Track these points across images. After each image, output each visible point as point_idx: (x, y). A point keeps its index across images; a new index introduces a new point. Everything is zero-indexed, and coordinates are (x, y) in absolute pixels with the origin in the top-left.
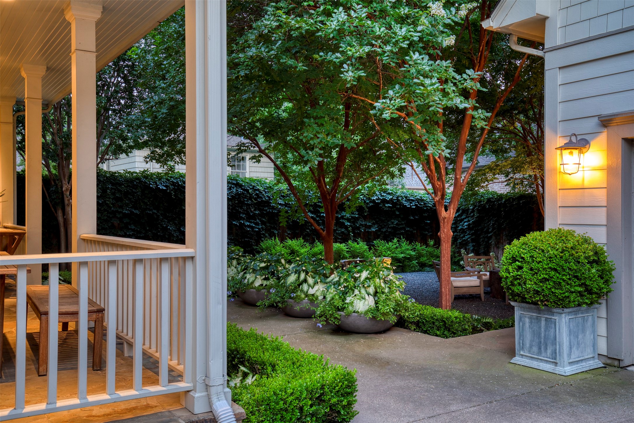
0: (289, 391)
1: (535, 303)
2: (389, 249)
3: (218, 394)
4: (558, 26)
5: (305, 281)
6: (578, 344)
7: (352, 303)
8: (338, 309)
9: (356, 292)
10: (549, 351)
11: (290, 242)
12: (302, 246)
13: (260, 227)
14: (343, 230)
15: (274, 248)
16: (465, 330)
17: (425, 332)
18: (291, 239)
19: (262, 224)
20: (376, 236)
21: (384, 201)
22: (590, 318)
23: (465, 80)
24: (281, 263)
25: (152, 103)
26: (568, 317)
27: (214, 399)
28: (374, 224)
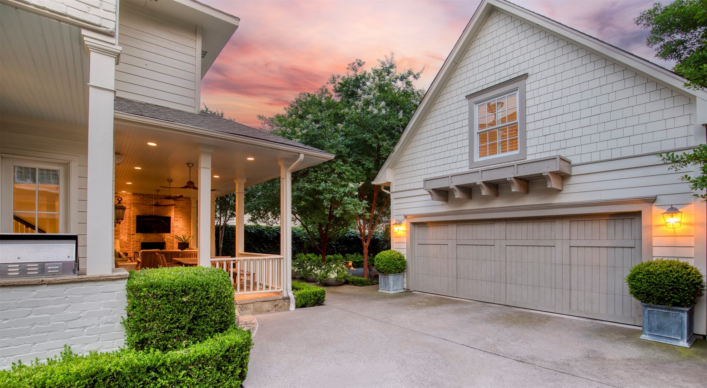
0: (307, 292)
1: (383, 273)
2: (352, 258)
3: (290, 292)
4: (394, 185)
5: (314, 269)
6: (396, 284)
7: (329, 275)
8: (325, 278)
9: (331, 272)
10: (388, 287)
11: (308, 255)
12: (314, 257)
13: (295, 248)
14: (332, 249)
15: (301, 257)
16: (369, 284)
17: (355, 285)
18: (309, 253)
19: (296, 247)
20: (347, 252)
21: (350, 237)
22: (401, 277)
23: (363, 204)
24: (305, 263)
25: (256, 204)
26: (392, 277)
27: (289, 293)
28: (346, 247)
